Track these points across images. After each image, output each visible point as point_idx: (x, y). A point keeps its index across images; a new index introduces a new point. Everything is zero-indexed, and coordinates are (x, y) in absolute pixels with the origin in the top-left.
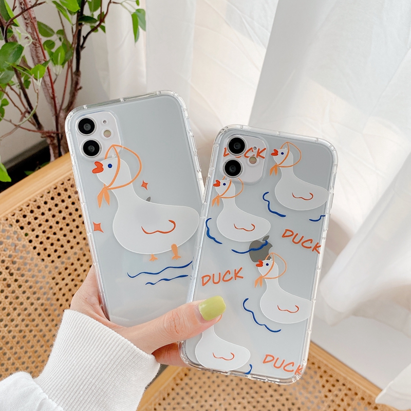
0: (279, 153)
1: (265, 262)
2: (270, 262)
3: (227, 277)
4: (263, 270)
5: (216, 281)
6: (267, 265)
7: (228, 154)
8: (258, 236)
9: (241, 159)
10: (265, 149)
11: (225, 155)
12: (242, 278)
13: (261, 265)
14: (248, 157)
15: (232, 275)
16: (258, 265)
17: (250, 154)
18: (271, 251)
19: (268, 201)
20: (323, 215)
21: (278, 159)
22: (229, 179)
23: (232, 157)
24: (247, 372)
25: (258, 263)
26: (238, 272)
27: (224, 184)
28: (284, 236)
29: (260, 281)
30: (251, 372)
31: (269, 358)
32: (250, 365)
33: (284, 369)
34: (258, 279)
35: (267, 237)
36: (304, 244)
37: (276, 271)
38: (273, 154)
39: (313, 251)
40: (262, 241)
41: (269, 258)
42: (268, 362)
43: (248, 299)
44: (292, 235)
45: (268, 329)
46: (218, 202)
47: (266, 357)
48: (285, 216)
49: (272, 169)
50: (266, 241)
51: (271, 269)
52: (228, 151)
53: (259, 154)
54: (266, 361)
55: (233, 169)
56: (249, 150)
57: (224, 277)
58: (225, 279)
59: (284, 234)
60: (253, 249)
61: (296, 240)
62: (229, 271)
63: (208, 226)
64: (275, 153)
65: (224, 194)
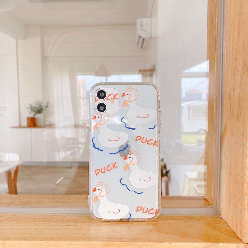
0: (126, 94)
1: (128, 156)
2: (131, 156)
3: (109, 168)
4: (128, 161)
5: (103, 171)
6: (130, 157)
7: (98, 100)
8: (122, 143)
9: (105, 101)
10: (118, 93)
11: (96, 101)
12: (117, 167)
13: (126, 158)
14: (109, 100)
15: (112, 166)
17: (110, 98)
18: (131, 149)
19: (125, 122)
20: (156, 124)
21: (126, 98)
23: (100, 101)
24: (129, 218)
26: (115, 165)
30: (131, 218)
31: (139, 209)
32: (130, 214)
33: (149, 213)
35: (128, 142)
36: (148, 143)
37: (135, 160)
38: (122, 96)
39: (154, 145)
40: (125, 145)
41: (130, 154)
42: (139, 211)
43: (122, 178)
44: (141, 139)
45: (136, 192)
46: (97, 128)
47: (138, 208)
48: (135, 129)
49: (123, 104)
50: (127, 145)
52: (97, 98)
53: (115, 98)
55: (102, 108)
56: (109, 96)
57: (107, 169)
58: (108, 170)
59: (136, 139)
60: (121, 151)
61: (143, 141)
62: (109, 165)
63: (94, 142)
64: (124, 95)
65: (99, 123)
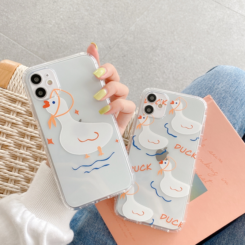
0: (175, 103)
1: (164, 161)
2: (167, 162)
3: (143, 168)
4: (163, 166)
5: (136, 170)
6: (165, 163)
8: (161, 147)
9: (153, 105)
10: (167, 100)
11: (145, 102)
12: (151, 169)
13: (162, 163)
14: (157, 104)
15: (146, 167)
16: (160, 163)
17: (159, 103)
18: (168, 156)
19: (168, 128)
20: (198, 137)
21: (174, 106)
23: (149, 104)
24: (151, 223)
25: (160, 162)
26: (149, 166)
27: (144, 118)
28: (175, 148)
29: (161, 172)
30: (153, 224)
31: (164, 216)
32: (153, 219)
33: (172, 224)
34: (160, 171)
35: (166, 148)
36: (186, 153)
38: (171, 103)
39: (191, 157)
40: (163, 150)
41: (166, 160)
43: (153, 181)
44: (180, 148)
45: (164, 199)
46: (140, 128)
47: (162, 216)
48: (176, 137)
49: (170, 111)
50: (165, 150)
51: (167, 166)
52: (147, 101)
53: (163, 103)
54: (162, 218)
55: (149, 110)
56: (158, 100)
58: (141, 169)
59: (176, 147)
60: (158, 154)
61: (182, 151)
62: (143, 165)
63: (134, 140)
64: (173, 103)
65: (143, 123)
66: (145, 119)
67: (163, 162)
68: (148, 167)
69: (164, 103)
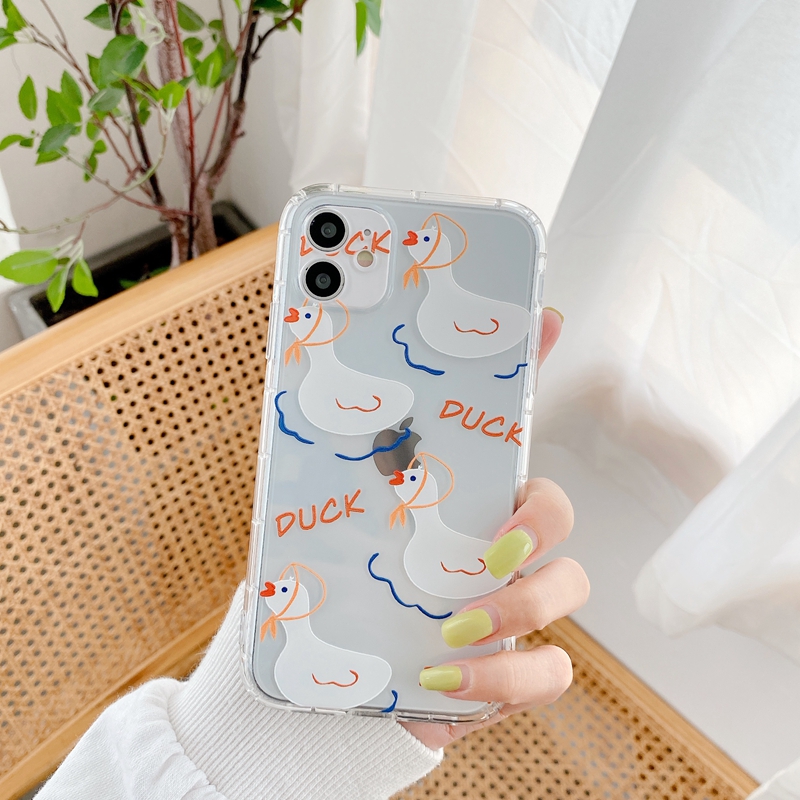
0: (420, 239)
1: (408, 473)
2: (418, 472)
3: (330, 514)
4: (405, 491)
5: (307, 522)
6: (413, 478)
7: (310, 250)
8: (390, 420)
9: (337, 257)
10: (389, 232)
11: (304, 253)
12: (363, 511)
13: (399, 480)
14: (352, 253)
15: (341, 507)
16: (393, 482)
17: (357, 246)
18: (419, 450)
19: (405, 345)
20: (522, 363)
21: (418, 252)
22: (315, 303)
23: (319, 255)
24: (389, 706)
25: (394, 477)
26: (353, 501)
27: (308, 316)
28: (443, 416)
30: (396, 707)
32: (394, 692)
34: (395, 513)
35: (409, 421)
36: (487, 429)
37: (432, 491)
38: (406, 243)
39: (506, 440)
40: (398, 430)
41: (415, 466)
43: (377, 555)
44: (460, 412)
45: (424, 612)
46: (298, 355)
48: (442, 373)
49: (407, 275)
50: (408, 431)
51: (423, 487)
52: (310, 243)
53: (375, 244)
55: (323, 280)
56: (355, 237)
57: (323, 514)
58: (325, 517)
59: (444, 410)
60: (381, 450)
61: (470, 422)
62: (332, 501)
63: (281, 409)
64: (412, 240)
65: (309, 336)
66: (314, 316)
67: (402, 476)
68: (348, 506)
69: (379, 245)
